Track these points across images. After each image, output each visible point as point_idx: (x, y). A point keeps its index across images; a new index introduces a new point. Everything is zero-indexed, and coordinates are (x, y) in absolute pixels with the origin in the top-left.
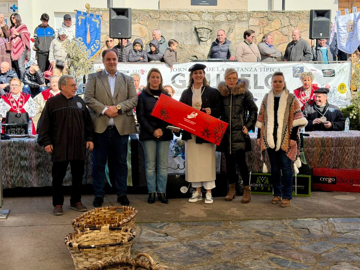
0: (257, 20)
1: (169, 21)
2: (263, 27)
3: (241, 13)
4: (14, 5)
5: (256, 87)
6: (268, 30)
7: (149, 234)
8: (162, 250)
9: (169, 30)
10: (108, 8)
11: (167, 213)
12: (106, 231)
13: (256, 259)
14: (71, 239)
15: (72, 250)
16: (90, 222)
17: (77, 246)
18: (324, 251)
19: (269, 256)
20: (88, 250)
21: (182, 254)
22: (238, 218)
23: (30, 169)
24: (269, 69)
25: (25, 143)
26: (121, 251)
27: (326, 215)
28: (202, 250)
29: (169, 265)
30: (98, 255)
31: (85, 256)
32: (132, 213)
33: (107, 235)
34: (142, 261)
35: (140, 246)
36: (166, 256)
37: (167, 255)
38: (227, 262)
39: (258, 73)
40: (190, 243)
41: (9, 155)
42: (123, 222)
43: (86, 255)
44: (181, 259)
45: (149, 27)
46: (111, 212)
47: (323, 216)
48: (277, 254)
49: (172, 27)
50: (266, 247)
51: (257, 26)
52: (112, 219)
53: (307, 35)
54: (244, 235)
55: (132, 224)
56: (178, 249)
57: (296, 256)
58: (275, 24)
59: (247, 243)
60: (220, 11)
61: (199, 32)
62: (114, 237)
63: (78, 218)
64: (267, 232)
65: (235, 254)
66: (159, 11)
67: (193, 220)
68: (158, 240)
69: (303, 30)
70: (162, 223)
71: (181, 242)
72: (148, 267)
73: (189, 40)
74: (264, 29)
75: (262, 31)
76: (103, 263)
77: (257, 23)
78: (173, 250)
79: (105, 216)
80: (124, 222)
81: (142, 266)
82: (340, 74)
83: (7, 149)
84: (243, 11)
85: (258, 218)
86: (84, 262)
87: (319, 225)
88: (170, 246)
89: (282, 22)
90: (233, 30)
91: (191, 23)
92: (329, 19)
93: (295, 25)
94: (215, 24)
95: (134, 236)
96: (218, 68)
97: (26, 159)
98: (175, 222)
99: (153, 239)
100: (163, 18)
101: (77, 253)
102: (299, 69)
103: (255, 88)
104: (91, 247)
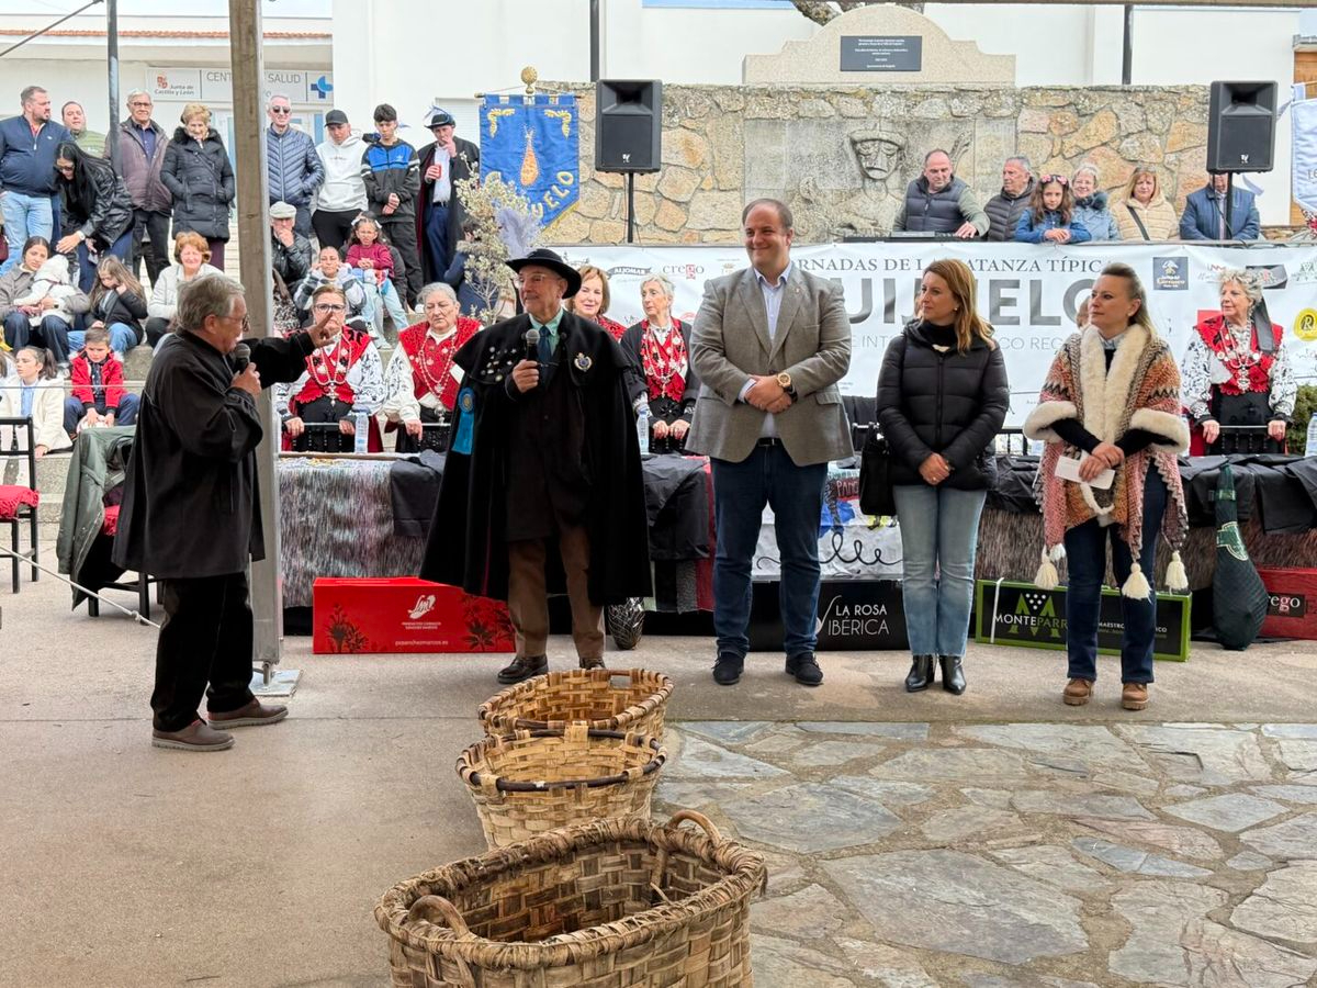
0: (1044, 115)
1: (774, 121)
2: (1061, 136)
3: (994, 92)
4: (323, 79)
5: (1036, 318)
6: (1076, 146)
7: (705, 756)
8: (745, 803)
9: (773, 148)
10: (592, 80)
11: (759, 695)
12: (579, 739)
13: (1033, 843)
14: (477, 760)
15: (479, 792)
16: (532, 712)
17: (494, 782)
18: (1249, 825)
19: (1075, 834)
20: (524, 795)
21: (805, 818)
22: (976, 717)
23: (360, 553)
24: (1078, 264)
25: (348, 479)
26: (622, 802)
27: (1253, 715)
28: (864, 807)
29: (765, 850)
30: (556, 810)
31: (515, 812)
32: (657, 689)
33: (581, 754)
34: (687, 835)
35: (678, 789)
36: (756, 821)
37: (761, 819)
38: (944, 847)
39: (1044, 275)
40: (829, 784)
41: (300, 510)
42: (628, 716)
43: (521, 810)
44: (802, 832)
45: (714, 139)
46: (596, 685)
47: (1245, 715)
48: (1098, 830)
49: (783, 137)
50: (1065, 805)
51: (1043, 133)
52: (597, 705)
53: (1199, 160)
54: (996, 768)
55: (655, 723)
56: (793, 803)
57: (1160, 838)
58: (1101, 128)
59: (1004, 792)
60: (928, 87)
61: (865, 152)
62: (602, 758)
63: (498, 698)
64: (1068, 763)
65: (968, 824)
66: (745, 88)
67: (836, 716)
68: (732, 774)
69: (1186, 145)
70: (744, 723)
71: (801, 781)
72: (704, 852)
73: (833, 177)
74: (1063, 143)
75: (1058, 148)
76: (568, 837)
77: (1042, 125)
78: (776, 806)
79: (578, 696)
80: (632, 717)
81: (685, 849)
82: (1302, 279)
83: (295, 493)
84: (1001, 86)
85: (1040, 716)
86: (514, 830)
87: (1232, 744)
88: (769, 793)
89: (1122, 121)
90: (967, 145)
91: (840, 126)
92: (1271, 109)
93: (1164, 130)
94: (914, 127)
95: (662, 758)
96: (919, 261)
97: (348, 524)
98: (783, 722)
99: (715, 771)
100: (755, 110)
101: (494, 803)
102: (1172, 264)
103: (1032, 323)
104: (533, 789)
